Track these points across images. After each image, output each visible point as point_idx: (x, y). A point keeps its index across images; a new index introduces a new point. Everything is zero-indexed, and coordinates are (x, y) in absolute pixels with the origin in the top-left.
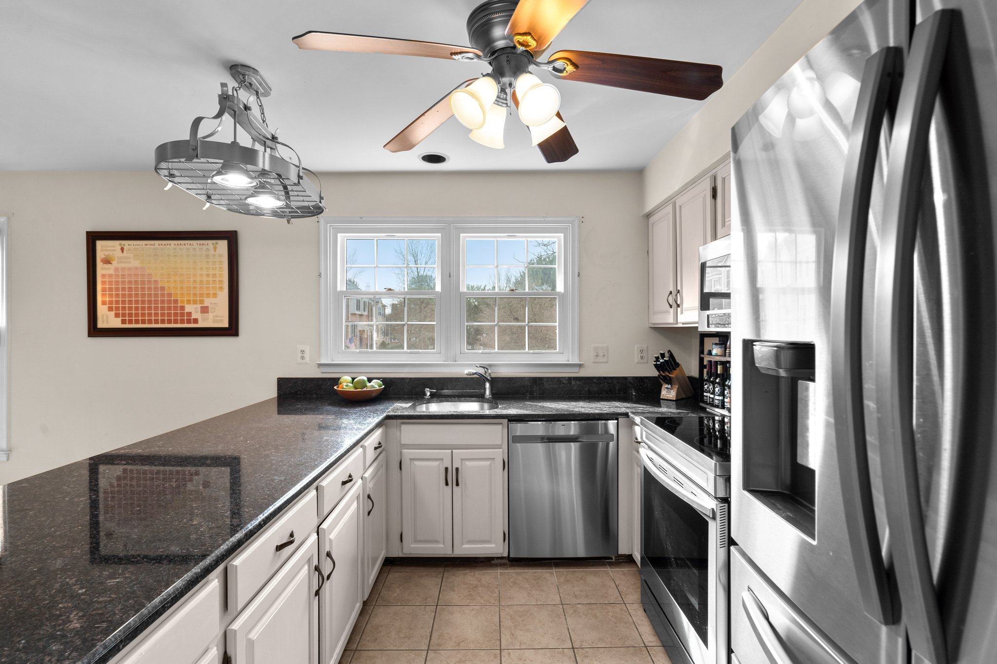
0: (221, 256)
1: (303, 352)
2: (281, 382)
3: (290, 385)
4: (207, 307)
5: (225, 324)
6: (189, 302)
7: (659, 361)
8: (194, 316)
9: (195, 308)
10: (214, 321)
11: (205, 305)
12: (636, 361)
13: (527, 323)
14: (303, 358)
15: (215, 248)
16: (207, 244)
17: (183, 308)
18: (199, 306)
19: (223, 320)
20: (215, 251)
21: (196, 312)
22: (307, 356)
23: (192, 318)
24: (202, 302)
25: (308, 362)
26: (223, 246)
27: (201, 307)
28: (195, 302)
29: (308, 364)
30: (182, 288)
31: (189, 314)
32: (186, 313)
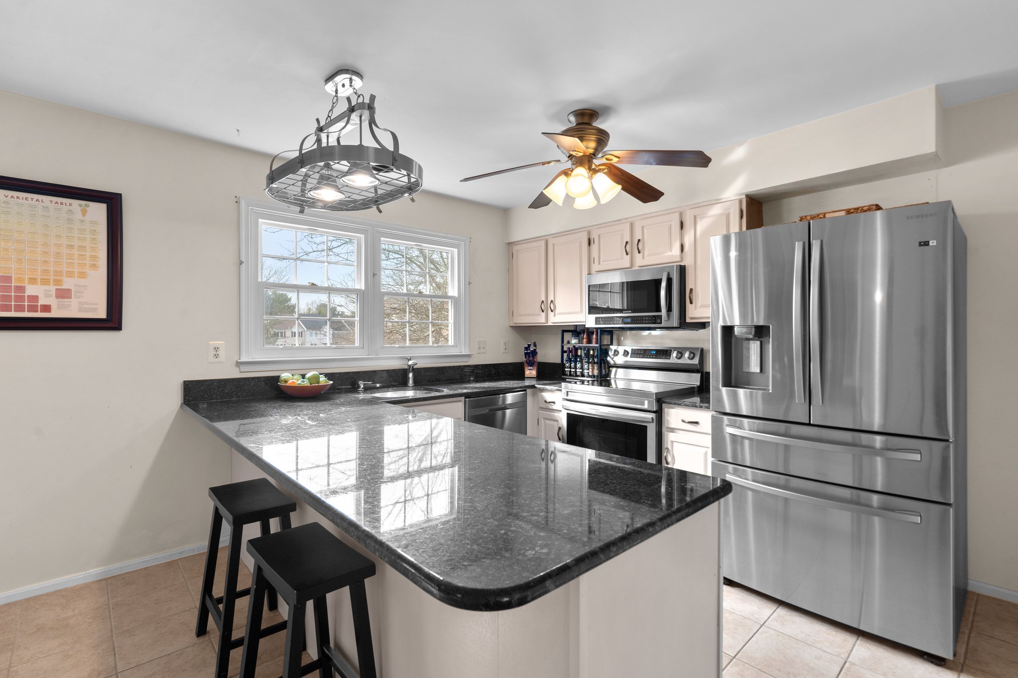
0: (93, 223)
1: (216, 349)
2: (190, 386)
3: (202, 388)
4: (69, 291)
5: (102, 314)
6: (33, 281)
7: (530, 350)
8: (42, 301)
9: (45, 290)
10: (80, 310)
11: (65, 287)
12: (502, 352)
13: (430, 321)
14: (216, 356)
15: (84, 213)
16: (70, 205)
17: (21, 289)
18: (52, 289)
19: (96, 309)
20: (84, 215)
21: (47, 295)
22: (221, 353)
23: (39, 304)
24: (58, 282)
25: (224, 361)
26: (99, 211)
27: (57, 289)
28: (45, 282)
29: (223, 363)
30: (19, 260)
31: (35, 298)
32: (28, 296)
